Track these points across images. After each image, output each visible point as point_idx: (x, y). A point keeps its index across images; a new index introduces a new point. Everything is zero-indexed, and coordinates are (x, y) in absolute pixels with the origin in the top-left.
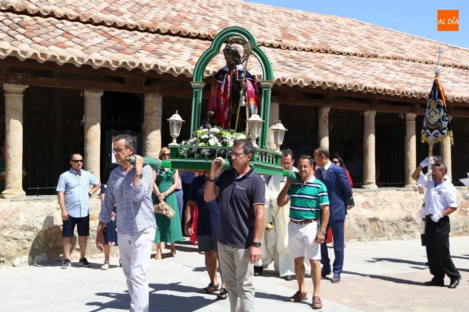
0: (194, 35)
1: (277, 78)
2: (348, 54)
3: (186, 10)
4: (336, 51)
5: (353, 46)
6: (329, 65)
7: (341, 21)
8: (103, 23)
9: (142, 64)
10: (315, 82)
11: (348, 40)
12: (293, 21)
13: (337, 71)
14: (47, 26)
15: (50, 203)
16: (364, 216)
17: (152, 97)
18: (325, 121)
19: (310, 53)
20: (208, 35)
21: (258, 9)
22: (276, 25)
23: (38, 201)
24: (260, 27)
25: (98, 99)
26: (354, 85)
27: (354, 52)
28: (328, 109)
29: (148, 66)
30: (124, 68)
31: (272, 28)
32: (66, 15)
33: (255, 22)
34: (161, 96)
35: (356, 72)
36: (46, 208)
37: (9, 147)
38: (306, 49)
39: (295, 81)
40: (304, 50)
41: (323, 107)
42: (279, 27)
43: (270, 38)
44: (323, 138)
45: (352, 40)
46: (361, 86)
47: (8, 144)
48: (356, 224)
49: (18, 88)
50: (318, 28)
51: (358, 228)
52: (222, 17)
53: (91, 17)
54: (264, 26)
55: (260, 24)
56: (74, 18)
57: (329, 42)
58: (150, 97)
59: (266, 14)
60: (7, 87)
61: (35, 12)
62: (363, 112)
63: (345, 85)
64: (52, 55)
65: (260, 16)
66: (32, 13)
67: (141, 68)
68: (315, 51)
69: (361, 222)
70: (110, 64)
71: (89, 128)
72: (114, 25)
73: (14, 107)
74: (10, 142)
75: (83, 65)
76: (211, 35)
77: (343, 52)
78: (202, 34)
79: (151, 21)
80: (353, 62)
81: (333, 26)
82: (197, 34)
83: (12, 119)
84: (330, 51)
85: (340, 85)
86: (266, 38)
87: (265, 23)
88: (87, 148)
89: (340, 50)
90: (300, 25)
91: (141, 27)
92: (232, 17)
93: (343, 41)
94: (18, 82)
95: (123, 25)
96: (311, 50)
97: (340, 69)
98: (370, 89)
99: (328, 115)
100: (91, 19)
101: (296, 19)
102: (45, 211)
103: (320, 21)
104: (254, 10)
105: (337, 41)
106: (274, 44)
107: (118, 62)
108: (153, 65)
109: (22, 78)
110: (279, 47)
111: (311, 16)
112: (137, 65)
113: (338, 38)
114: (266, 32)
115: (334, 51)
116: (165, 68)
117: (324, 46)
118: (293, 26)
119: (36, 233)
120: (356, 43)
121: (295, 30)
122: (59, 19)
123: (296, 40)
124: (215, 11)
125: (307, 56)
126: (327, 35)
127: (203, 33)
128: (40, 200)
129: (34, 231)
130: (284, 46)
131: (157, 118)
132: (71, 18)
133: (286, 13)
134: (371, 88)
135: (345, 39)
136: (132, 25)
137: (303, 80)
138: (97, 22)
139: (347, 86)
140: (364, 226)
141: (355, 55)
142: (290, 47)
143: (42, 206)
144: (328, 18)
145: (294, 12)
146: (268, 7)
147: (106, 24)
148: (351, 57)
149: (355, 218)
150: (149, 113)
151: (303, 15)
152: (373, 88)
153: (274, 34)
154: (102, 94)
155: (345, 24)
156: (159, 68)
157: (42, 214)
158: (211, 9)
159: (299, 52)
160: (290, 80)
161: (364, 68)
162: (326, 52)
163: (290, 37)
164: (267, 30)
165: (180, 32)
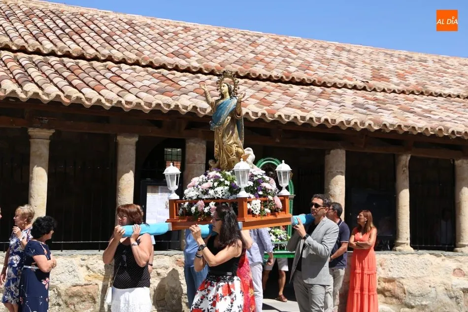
0: (265, 78)
1: (340, 121)
2: (449, 96)
3: (267, 52)
4: (434, 93)
5: (458, 87)
6: (419, 107)
7: (453, 61)
8: (164, 67)
9: (178, 106)
10: (388, 125)
11: (455, 81)
12: (392, 61)
13: (426, 114)
14: (100, 70)
15: (73, 259)
16: (456, 286)
17: (194, 143)
18: (404, 171)
19: (402, 95)
20: (280, 76)
21: (354, 49)
22: (369, 66)
23: (59, 256)
24: (348, 68)
25: (132, 145)
26: (437, 129)
27: (456, 93)
28: (408, 157)
29: (186, 108)
30: (160, 110)
31: (362, 69)
32: (124, 59)
33: (344, 64)
34: (204, 142)
35: (450, 114)
36: (68, 264)
37: (31, 197)
38: (397, 91)
39: (363, 124)
40: (394, 92)
41: (402, 155)
42: (372, 68)
43: (355, 79)
44: (402, 190)
45: (460, 81)
46: (448, 131)
47: (31, 193)
48: (445, 295)
49: (44, 133)
50: (420, 68)
51: (448, 300)
52: (307, 59)
53: (151, 60)
54: (354, 68)
55: (348, 65)
56: (133, 62)
57: (428, 82)
58: (191, 142)
59: (361, 55)
60: (32, 131)
61: (92, 57)
62: (454, 161)
63: (427, 129)
64: (77, 97)
65: (352, 57)
66: (89, 58)
67: (179, 110)
68: (407, 93)
69: (452, 292)
70: (141, 106)
71: (121, 177)
72: (176, 68)
73: (38, 153)
74: (33, 191)
75: (113, 107)
76: (284, 77)
77: (442, 94)
78: (273, 76)
79: (219, 64)
80: (453, 105)
81: (441, 66)
82: (268, 76)
83: (36, 166)
84: (426, 92)
85: (420, 128)
86: (350, 79)
87: (356, 64)
88: (119, 199)
89: (438, 91)
90: (398, 66)
91: (205, 70)
92: (319, 59)
93: (447, 82)
94: (42, 126)
95: (186, 67)
96: (403, 92)
97: (431, 112)
98: (459, 133)
99: (408, 164)
100: (151, 62)
101: (396, 59)
102: (66, 268)
103: (425, 61)
104: (349, 51)
105: (439, 82)
106: (358, 86)
107: (151, 104)
108: (191, 107)
109: (48, 122)
110: (364, 89)
111: (416, 56)
112: (172, 107)
113: (442, 79)
114: (353, 73)
115: (432, 93)
116: (206, 109)
117: (420, 87)
118: (391, 67)
119: (56, 293)
120: (463, 84)
121: (389, 71)
122: (116, 63)
123: (387, 82)
124: (301, 53)
125: (396, 98)
126: (429, 76)
127: (276, 75)
128: (61, 255)
129: (54, 291)
130: (370, 88)
131: (199, 165)
132: (129, 62)
133: (387, 54)
134: (461, 132)
135: (451, 80)
136: (195, 68)
137: (372, 123)
138: (157, 65)
139: (429, 129)
140: (457, 298)
141: (458, 96)
142: (377, 88)
143: (63, 262)
144: (436, 58)
145: (396, 53)
146: (366, 48)
147: (167, 67)
148: (452, 99)
149: (443, 288)
150: (191, 160)
151: (406, 56)
152: (464, 132)
153: (363, 75)
154: (136, 139)
155: (457, 64)
156: (198, 110)
157: (63, 271)
158: (296, 51)
159: (388, 94)
160: (356, 123)
161: (464, 111)
162: (422, 93)
163: (382, 78)
164: (355, 71)
165: (249, 74)
